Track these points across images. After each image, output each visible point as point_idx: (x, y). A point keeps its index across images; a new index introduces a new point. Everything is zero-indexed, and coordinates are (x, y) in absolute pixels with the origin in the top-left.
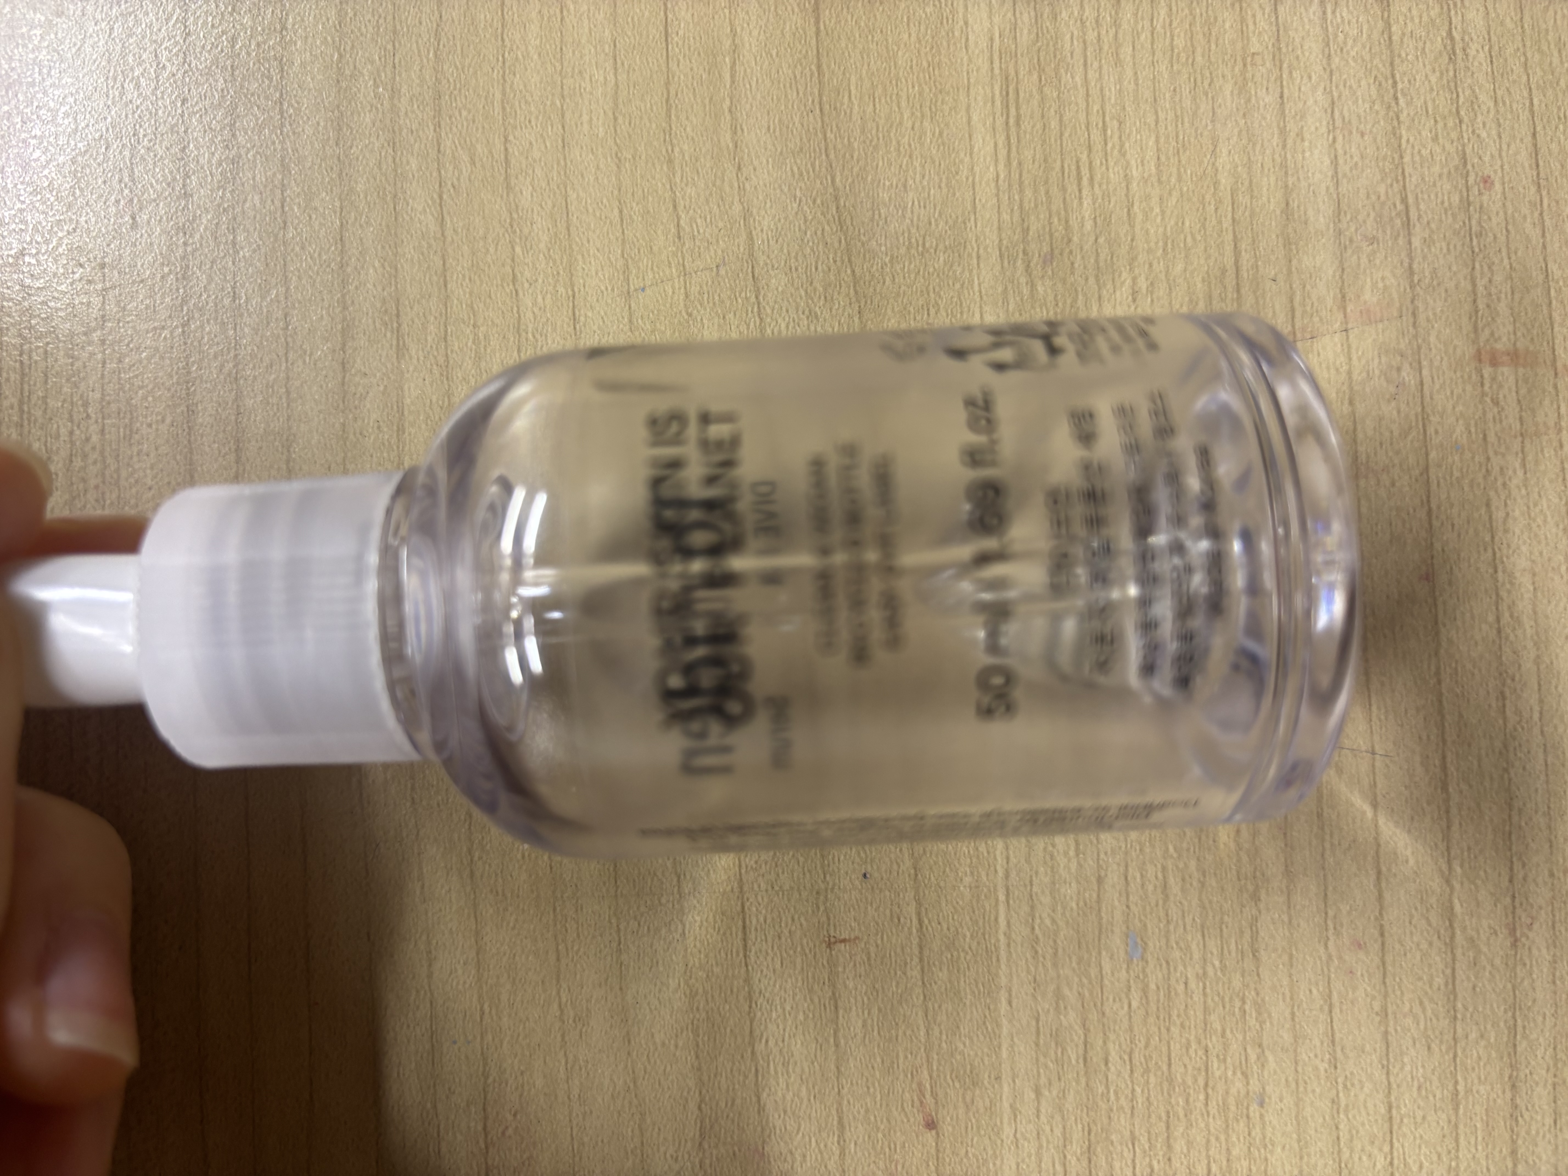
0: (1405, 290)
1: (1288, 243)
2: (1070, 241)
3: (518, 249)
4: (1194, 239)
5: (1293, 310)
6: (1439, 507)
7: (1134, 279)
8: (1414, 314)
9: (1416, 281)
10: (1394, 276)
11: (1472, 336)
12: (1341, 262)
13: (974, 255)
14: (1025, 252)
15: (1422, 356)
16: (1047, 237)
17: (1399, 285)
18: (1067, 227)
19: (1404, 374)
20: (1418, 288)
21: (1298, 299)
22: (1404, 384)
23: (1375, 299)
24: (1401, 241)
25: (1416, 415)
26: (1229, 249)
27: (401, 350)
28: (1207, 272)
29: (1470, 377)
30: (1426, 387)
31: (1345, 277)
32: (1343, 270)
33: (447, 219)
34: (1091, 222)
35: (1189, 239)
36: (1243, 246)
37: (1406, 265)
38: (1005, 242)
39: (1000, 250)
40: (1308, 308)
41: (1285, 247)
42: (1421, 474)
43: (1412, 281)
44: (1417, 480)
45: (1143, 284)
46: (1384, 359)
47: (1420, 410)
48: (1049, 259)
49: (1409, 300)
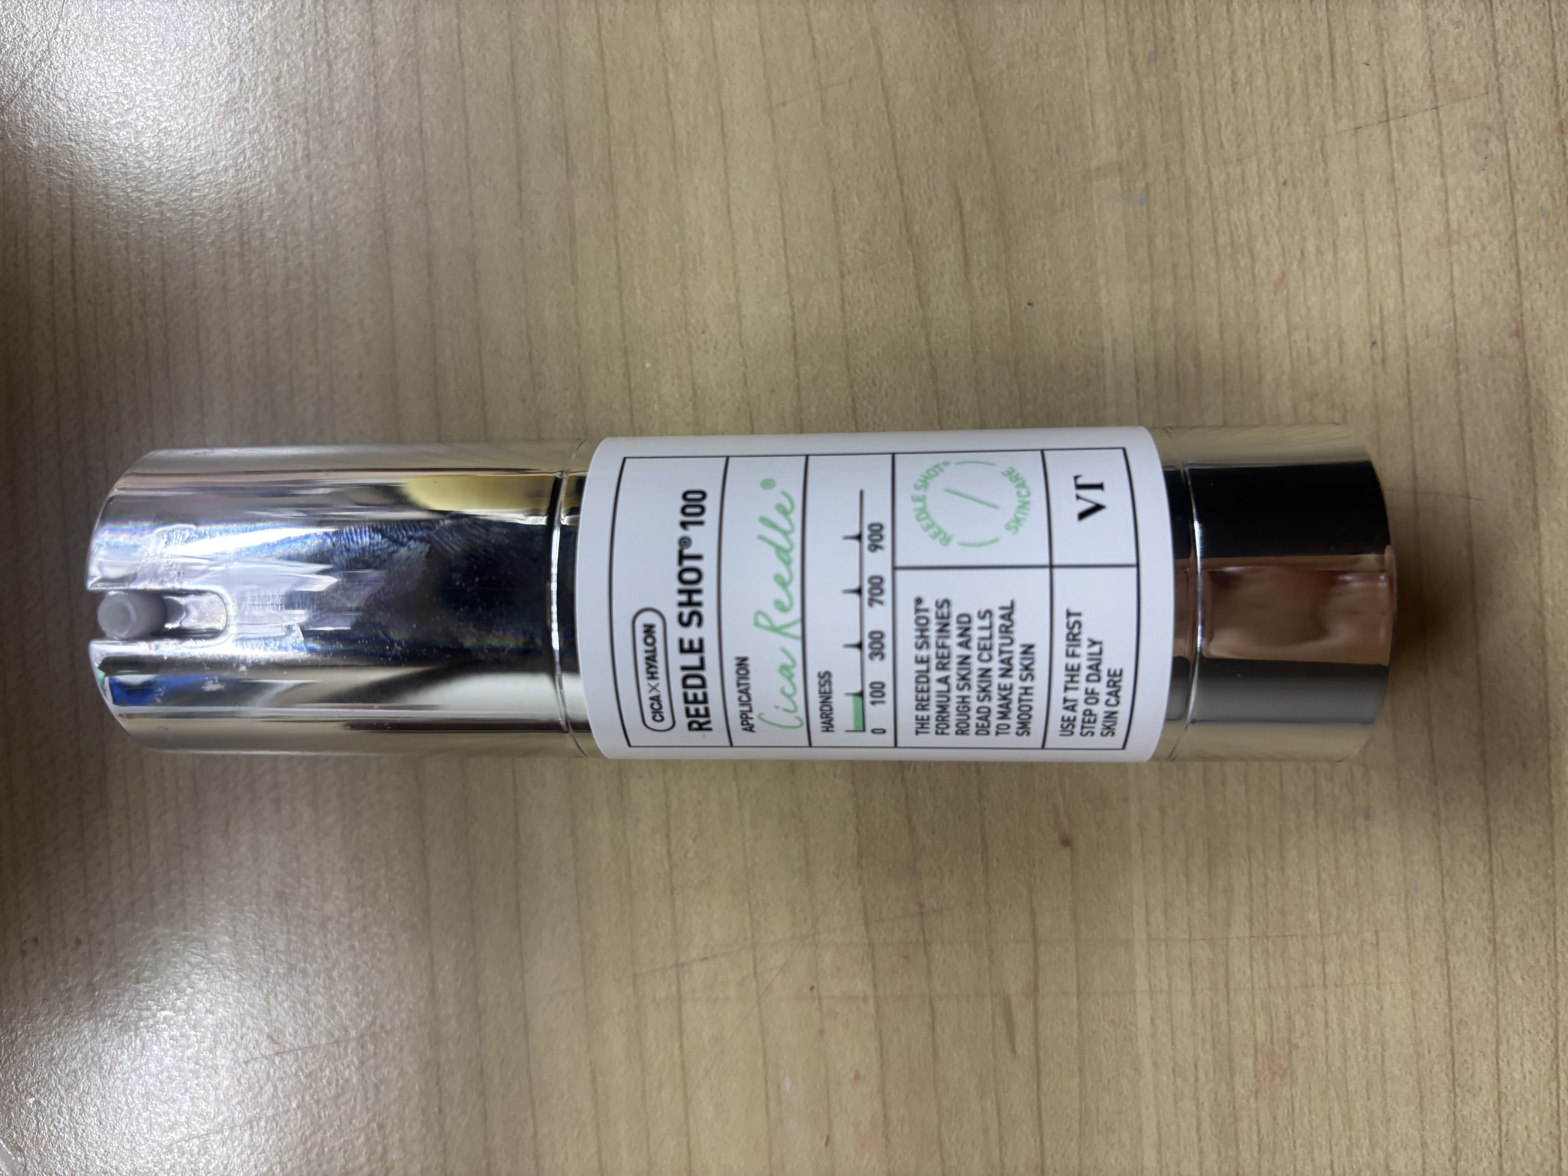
0: (1490, 69)
1: (1379, 29)
2: (1172, 40)
3: (671, 76)
4: (1290, 29)
5: (1386, 91)
6: (1527, 269)
7: (1234, 72)
8: (1500, 91)
9: (1500, 60)
10: (1480, 56)
11: (1554, 109)
12: (1430, 45)
13: (1084, 59)
14: (1131, 53)
15: (1508, 130)
16: (1151, 37)
17: (1484, 64)
18: (1170, 27)
19: (1492, 146)
20: (1502, 67)
21: (1390, 81)
22: (1492, 155)
23: (1462, 78)
24: (1484, 24)
25: (1504, 184)
26: (1323, 37)
27: (570, 170)
28: (1304, 61)
29: (1553, 147)
30: (1512, 158)
31: (1434, 58)
32: (1432, 52)
33: (606, 51)
34: (1193, 21)
35: (1286, 30)
36: (1337, 34)
37: (1490, 45)
38: (1112, 45)
39: (1108, 52)
40: (1400, 89)
41: (1376, 33)
42: (1510, 238)
43: (1497, 60)
44: (1506, 245)
45: (1242, 76)
46: (1472, 134)
47: (1507, 179)
48: (1153, 58)
49: (1494, 78)
